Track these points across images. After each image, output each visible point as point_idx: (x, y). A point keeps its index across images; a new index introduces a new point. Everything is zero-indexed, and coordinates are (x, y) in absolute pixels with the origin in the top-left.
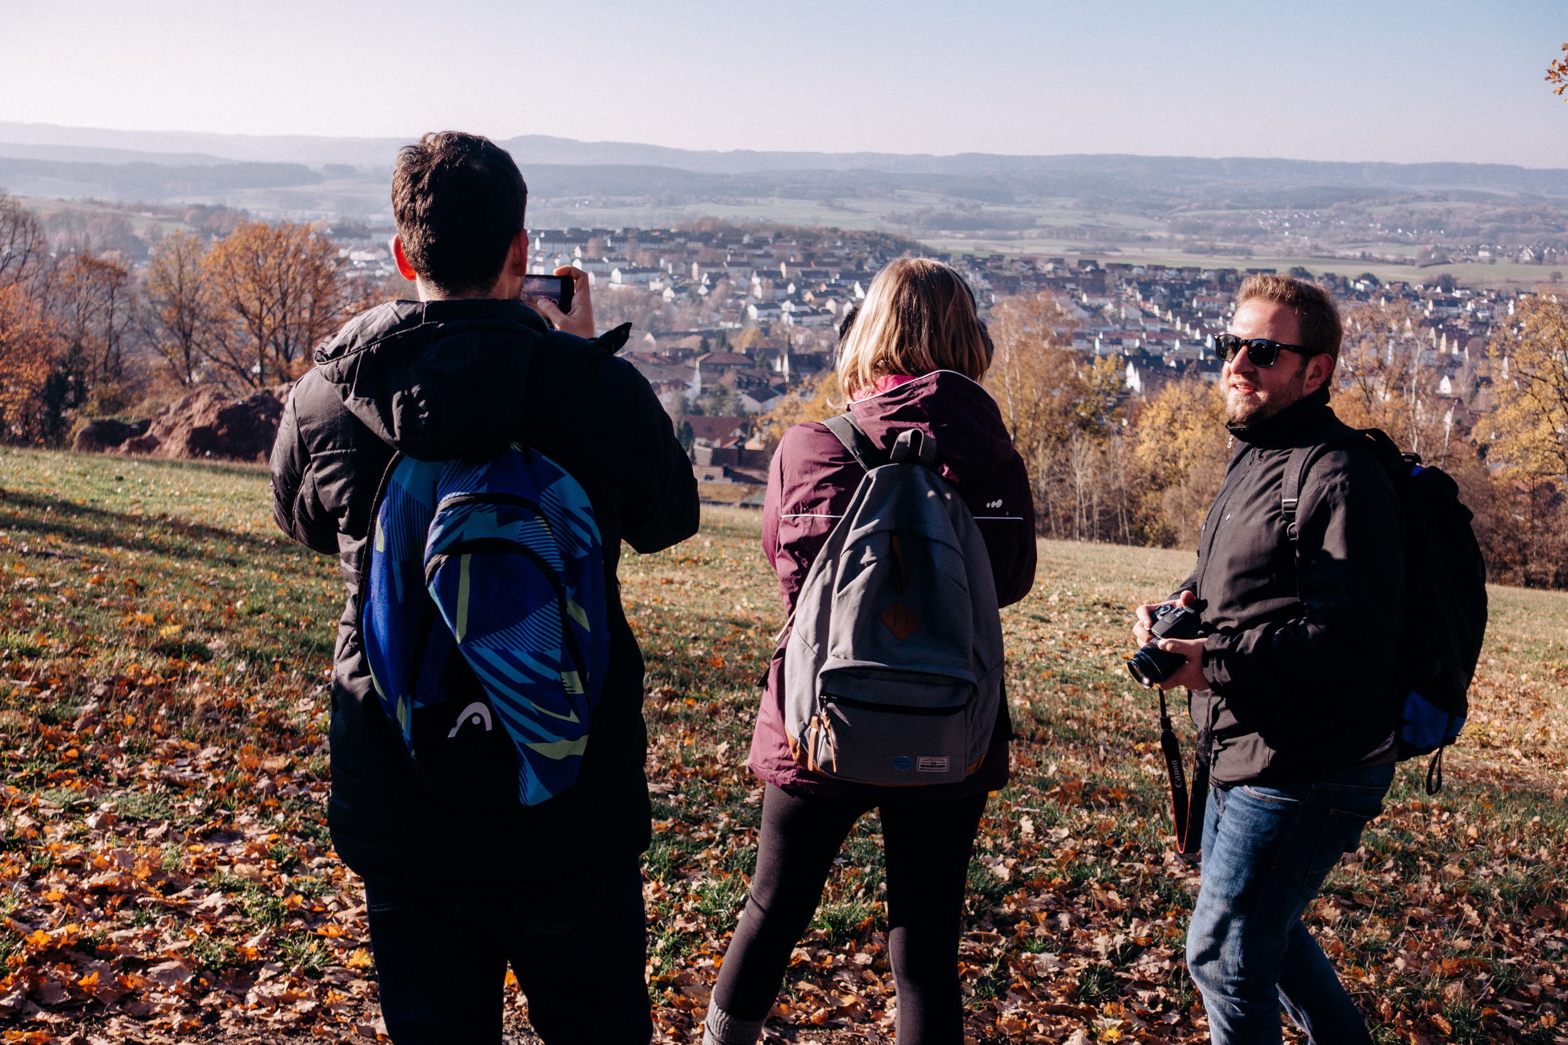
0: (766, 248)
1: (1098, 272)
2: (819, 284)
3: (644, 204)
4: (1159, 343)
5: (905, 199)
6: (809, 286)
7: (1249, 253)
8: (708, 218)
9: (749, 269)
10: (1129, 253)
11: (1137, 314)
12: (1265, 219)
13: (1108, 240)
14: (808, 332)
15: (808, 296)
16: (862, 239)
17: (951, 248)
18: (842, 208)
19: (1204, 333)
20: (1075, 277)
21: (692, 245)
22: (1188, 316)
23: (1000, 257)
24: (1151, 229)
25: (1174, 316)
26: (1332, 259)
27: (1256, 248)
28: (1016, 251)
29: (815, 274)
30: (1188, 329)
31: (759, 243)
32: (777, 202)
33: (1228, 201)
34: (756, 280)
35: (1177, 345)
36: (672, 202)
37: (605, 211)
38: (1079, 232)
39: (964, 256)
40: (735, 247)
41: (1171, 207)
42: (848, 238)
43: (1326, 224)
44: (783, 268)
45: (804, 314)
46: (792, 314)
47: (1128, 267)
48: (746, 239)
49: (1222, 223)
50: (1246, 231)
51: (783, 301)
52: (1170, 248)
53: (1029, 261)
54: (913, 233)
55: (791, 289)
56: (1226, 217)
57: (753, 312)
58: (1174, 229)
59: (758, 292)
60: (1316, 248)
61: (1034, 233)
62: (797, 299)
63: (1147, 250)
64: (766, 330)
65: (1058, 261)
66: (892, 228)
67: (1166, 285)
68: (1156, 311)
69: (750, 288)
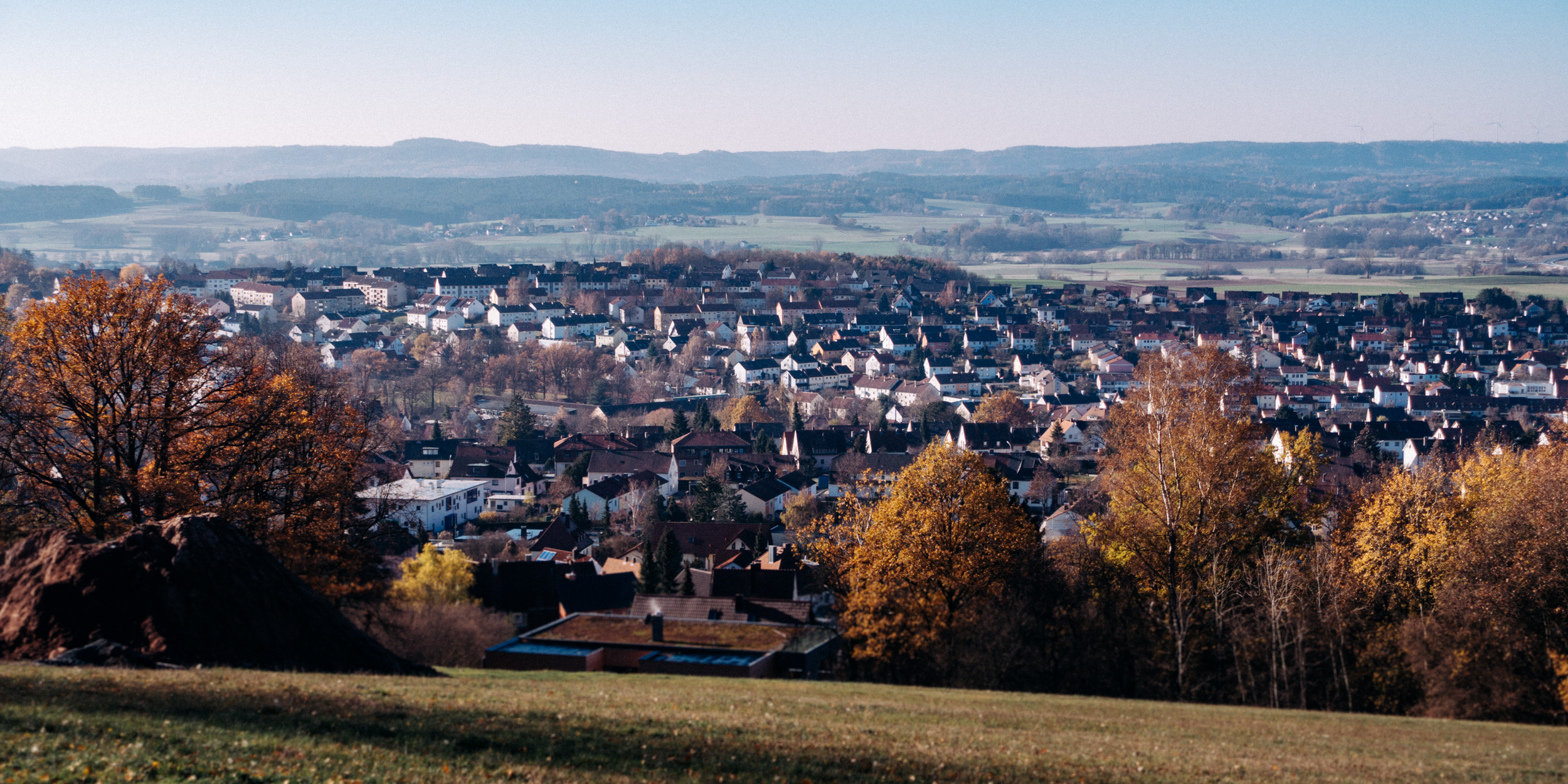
0: (755, 284)
1: (1214, 303)
2: (831, 332)
3: (580, 228)
4: (1308, 400)
5: (938, 212)
6: (816, 335)
7: (1418, 272)
8: (670, 245)
9: (732, 314)
10: (1253, 276)
11: (1273, 360)
12: (1437, 224)
13: (1223, 259)
14: (819, 398)
15: (816, 349)
16: (885, 268)
17: (1007, 277)
18: (852, 227)
19: (1369, 384)
20: (1185, 311)
21: (650, 283)
22: (1345, 361)
23: (1079, 287)
24: (1279, 242)
25: (1326, 362)
26: (1536, 276)
27: (1429, 264)
28: (1096, 278)
29: (825, 318)
30: (1346, 380)
31: (745, 278)
32: (762, 219)
33: (1383, 201)
34: (742, 329)
35: (1334, 402)
36: (619, 224)
37: (524, 239)
38: (1182, 249)
39: (1029, 288)
40: (711, 283)
41: (1304, 212)
42: (866, 267)
43: (1522, 228)
44: (779, 311)
45: (812, 373)
46: (795, 374)
47: (1258, 296)
48: (726, 273)
49: (1378, 231)
50: (1412, 241)
51: (782, 356)
52: (1309, 268)
53: (1120, 292)
54: (954, 258)
55: (792, 339)
56: (1382, 223)
57: (740, 372)
58: (1310, 241)
59: (746, 345)
60: (1511, 261)
61: (1120, 252)
62: (800, 353)
63: (1277, 271)
64: (760, 396)
65: (1159, 291)
66: (924, 252)
67: (1311, 320)
68: (1300, 355)
69: (735, 340)
